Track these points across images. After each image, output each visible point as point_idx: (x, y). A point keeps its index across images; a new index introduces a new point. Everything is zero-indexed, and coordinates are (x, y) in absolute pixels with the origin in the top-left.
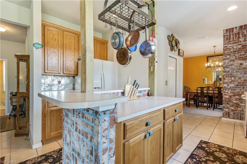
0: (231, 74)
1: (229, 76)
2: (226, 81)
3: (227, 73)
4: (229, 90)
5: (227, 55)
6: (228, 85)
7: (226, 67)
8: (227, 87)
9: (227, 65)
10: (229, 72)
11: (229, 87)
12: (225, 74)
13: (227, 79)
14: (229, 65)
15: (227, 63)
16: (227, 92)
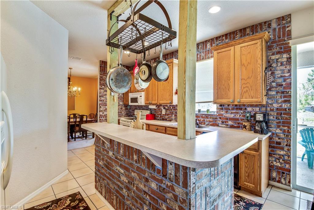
0: (105, 103)
1: (103, 105)
2: (101, 109)
3: (102, 102)
4: (103, 117)
5: (102, 85)
6: (103, 113)
7: (102, 96)
8: (103, 115)
9: (102, 95)
10: (104, 101)
11: (104, 115)
12: (101, 102)
13: (102, 107)
14: (104, 95)
15: (102, 93)
16: (103, 119)
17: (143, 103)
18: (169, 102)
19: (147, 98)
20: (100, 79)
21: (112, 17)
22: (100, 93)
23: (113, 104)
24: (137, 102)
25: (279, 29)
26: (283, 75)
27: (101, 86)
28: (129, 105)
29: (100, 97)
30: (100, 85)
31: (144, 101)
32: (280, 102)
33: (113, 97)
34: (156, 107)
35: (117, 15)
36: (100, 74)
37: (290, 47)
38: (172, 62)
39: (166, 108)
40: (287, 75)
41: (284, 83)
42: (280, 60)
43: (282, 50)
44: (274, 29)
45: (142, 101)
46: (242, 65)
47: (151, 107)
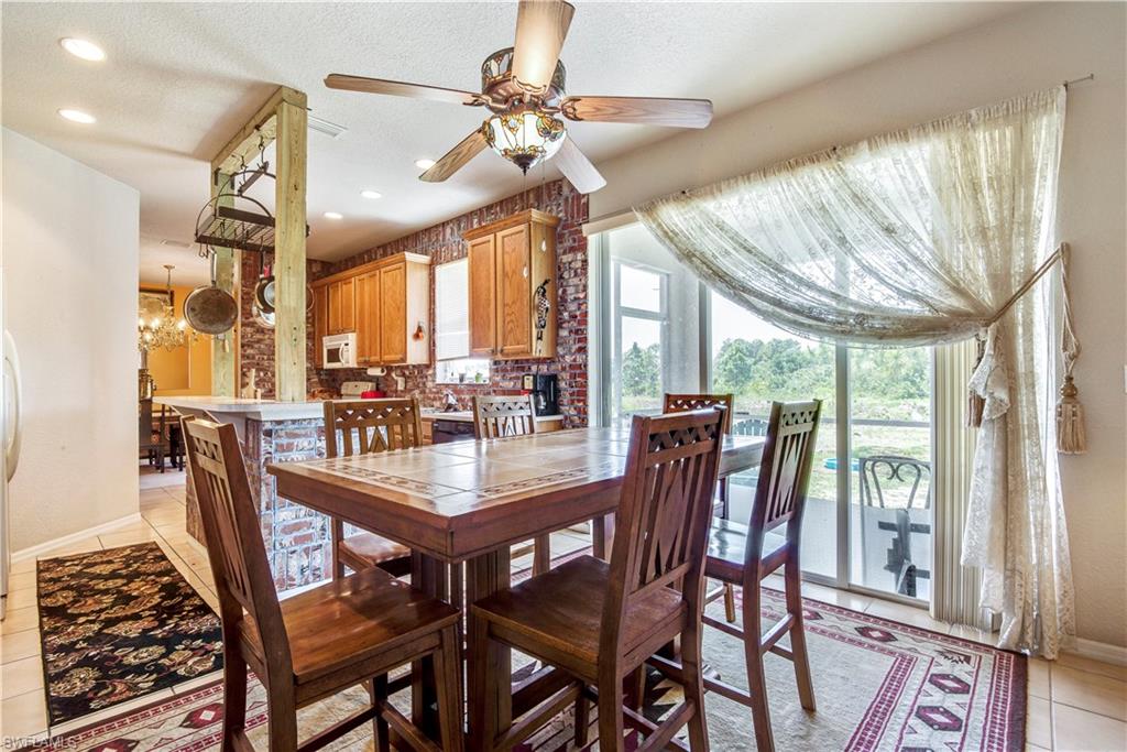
17: (353, 364)
18: (399, 357)
19: (361, 351)
20: (242, 298)
21: (219, 178)
22: (243, 337)
23: (223, 358)
24: (339, 361)
25: (573, 198)
26: (577, 296)
27: (247, 318)
28: (325, 367)
29: (243, 346)
30: (243, 314)
31: (355, 357)
32: (573, 351)
33: (221, 343)
34: (383, 371)
35: (230, 173)
36: (243, 286)
37: (585, 239)
38: (404, 261)
39: (407, 373)
40: (582, 296)
41: (578, 313)
42: (573, 265)
43: (576, 244)
44: (567, 199)
45: (349, 359)
46: (505, 274)
47: (373, 372)
